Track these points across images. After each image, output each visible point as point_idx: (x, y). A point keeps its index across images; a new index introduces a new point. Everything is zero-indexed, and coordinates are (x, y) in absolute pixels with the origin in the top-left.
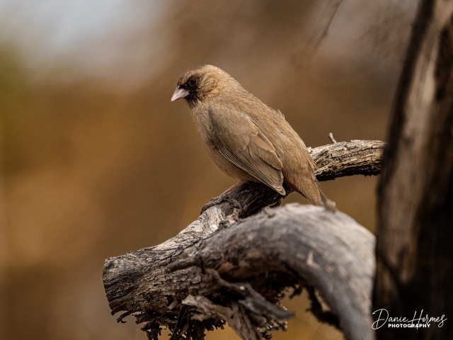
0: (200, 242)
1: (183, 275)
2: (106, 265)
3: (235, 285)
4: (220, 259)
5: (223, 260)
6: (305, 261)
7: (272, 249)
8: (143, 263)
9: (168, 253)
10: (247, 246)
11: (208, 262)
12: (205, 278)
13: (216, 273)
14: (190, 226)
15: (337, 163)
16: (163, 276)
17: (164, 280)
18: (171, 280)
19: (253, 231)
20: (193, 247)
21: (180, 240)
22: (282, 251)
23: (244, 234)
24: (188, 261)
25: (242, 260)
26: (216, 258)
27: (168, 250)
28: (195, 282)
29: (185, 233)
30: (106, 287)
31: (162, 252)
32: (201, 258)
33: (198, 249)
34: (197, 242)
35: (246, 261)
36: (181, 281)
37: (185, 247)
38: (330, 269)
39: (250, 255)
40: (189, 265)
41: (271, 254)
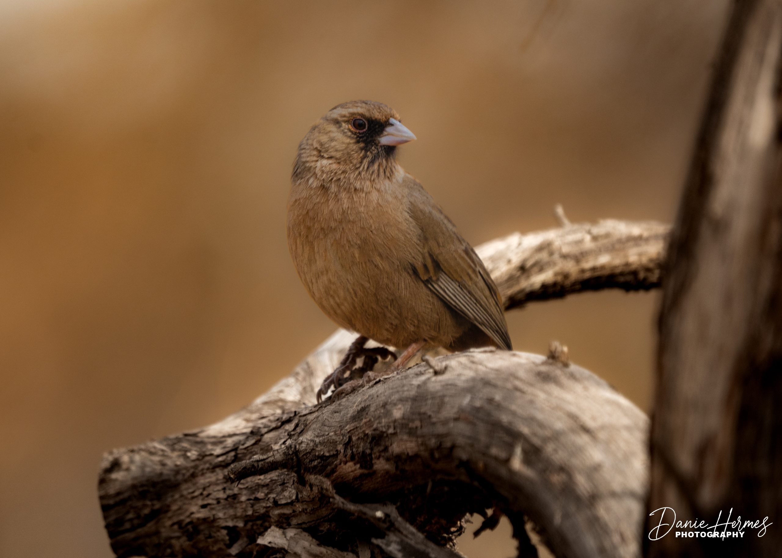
0: (295, 421)
1: (259, 486)
2: (106, 464)
3: (366, 509)
4: (336, 456)
5: (341, 456)
6: (507, 461)
7: (439, 436)
8: (180, 462)
9: (230, 442)
10: (391, 431)
11: (311, 461)
12: (305, 493)
13: (327, 484)
14: (275, 389)
15: (571, 267)
16: (220, 487)
17: (222, 495)
18: (235, 497)
19: (402, 400)
20: (281, 431)
21: (254, 416)
22: (460, 441)
23: (384, 405)
24: (271, 459)
25: (378, 458)
26: (327, 454)
27: (230, 436)
28: (283, 502)
29: (266, 403)
30: (105, 509)
31: (219, 441)
32: (296, 452)
33: (290, 436)
34: (289, 421)
35: (388, 460)
36: (257, 499)
37: (264, 430)
38: (556, 479)
39: (396, 448)
40: (273, 466)
41: (439, 447)
